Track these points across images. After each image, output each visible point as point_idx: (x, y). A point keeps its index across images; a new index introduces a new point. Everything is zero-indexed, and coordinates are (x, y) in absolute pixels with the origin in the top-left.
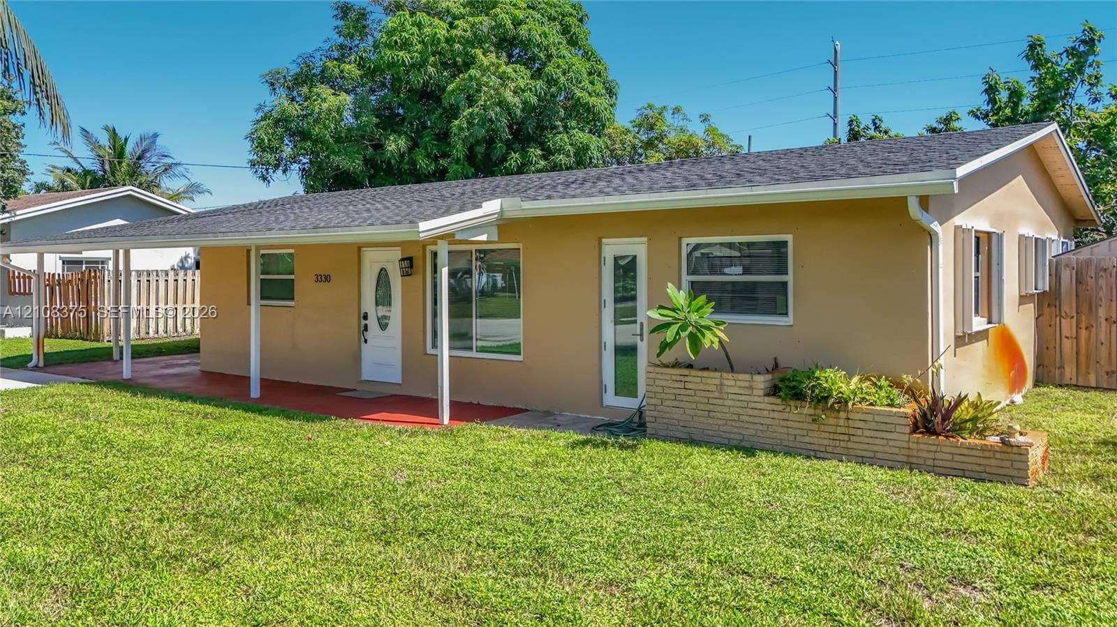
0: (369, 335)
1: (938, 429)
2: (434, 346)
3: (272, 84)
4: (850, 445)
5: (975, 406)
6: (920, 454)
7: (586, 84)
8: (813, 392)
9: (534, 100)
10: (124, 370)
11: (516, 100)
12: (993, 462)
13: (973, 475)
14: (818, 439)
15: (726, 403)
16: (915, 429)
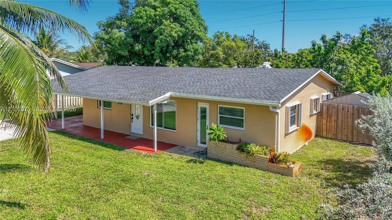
0: (133, 120)
1: (275, 162)
2: (153, 125)
3: (99, 26)
4: (255, 164)
5: (285, 155)
6: (270, 168)
7: (198, 28)
8: (247, 151)
9: (181, 34)
10: (62, 124)
11: (176, 35)
12: (285, 171)
13: (282, 174)
14: (248, 162)
15: (227, 151)
16: (270, 161)
